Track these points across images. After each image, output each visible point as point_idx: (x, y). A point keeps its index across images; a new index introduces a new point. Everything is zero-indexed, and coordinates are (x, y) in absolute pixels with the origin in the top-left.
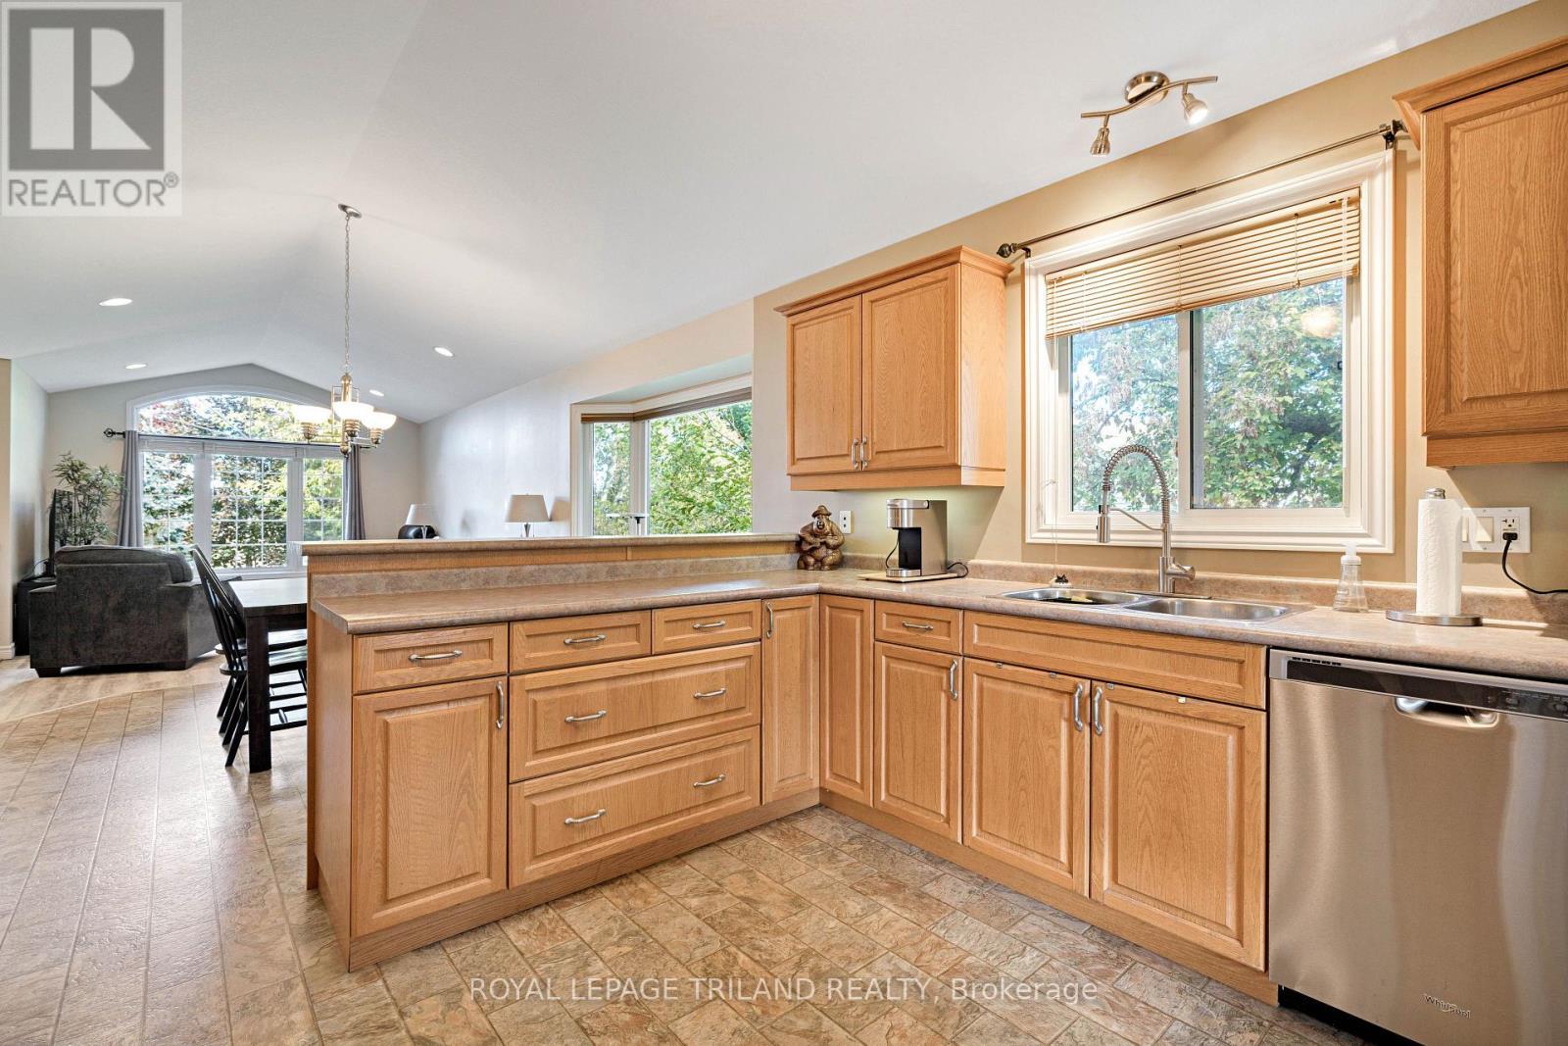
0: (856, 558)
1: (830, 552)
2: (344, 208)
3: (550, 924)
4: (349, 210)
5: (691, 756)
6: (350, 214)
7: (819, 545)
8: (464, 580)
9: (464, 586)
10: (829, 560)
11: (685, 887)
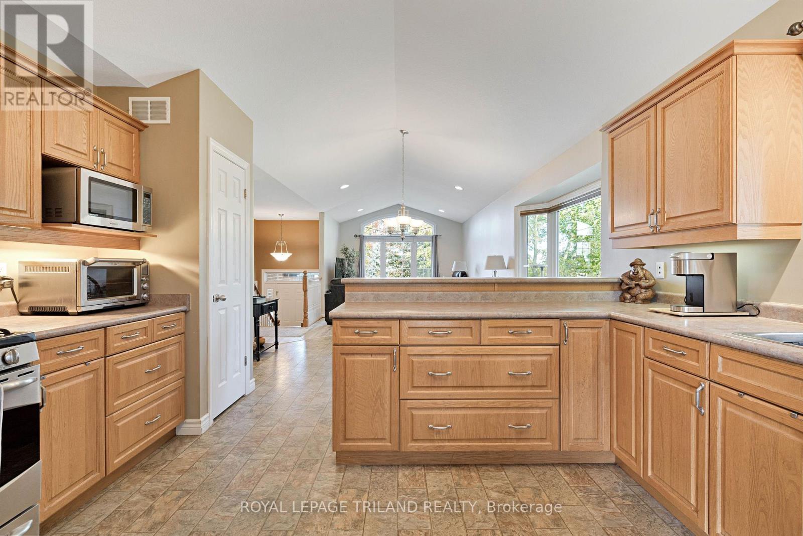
0: (666, 296)
1: (644, 291)
2: (402, 131)
3: (418, 476)
4: (404, 132)
5: (507, 408)
6: (405, 133)
7: (634, 285)
8: (407, 298)
9: (407, 300)
10: (642, 296)
11: (495, 484)
